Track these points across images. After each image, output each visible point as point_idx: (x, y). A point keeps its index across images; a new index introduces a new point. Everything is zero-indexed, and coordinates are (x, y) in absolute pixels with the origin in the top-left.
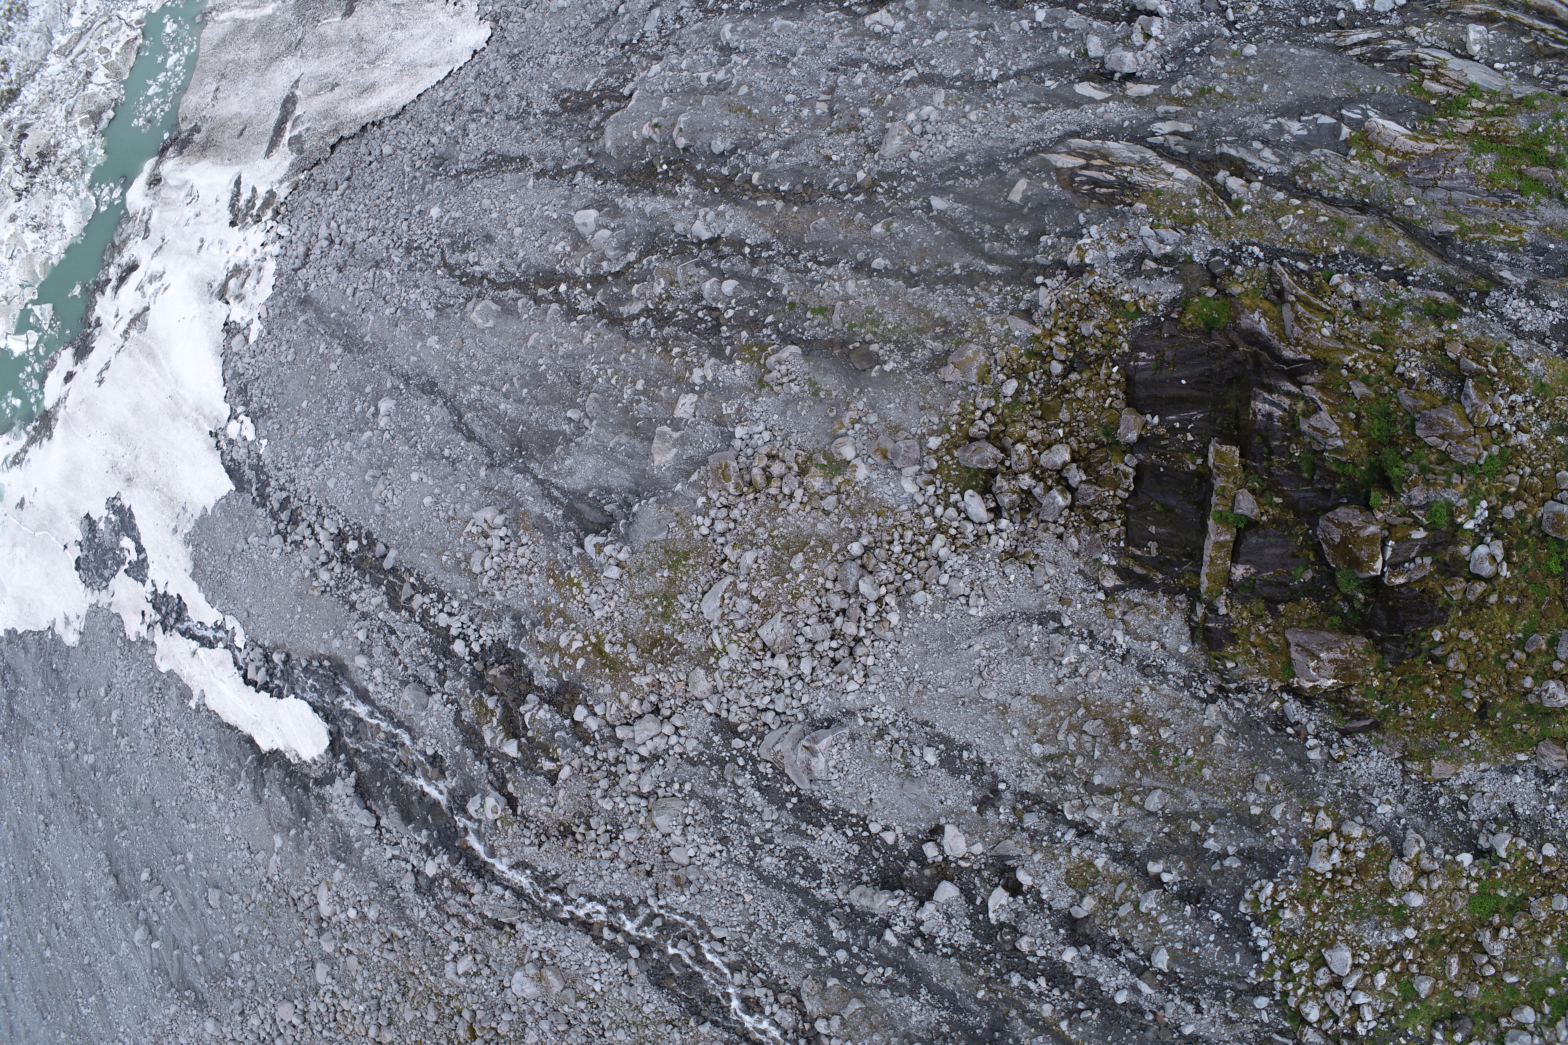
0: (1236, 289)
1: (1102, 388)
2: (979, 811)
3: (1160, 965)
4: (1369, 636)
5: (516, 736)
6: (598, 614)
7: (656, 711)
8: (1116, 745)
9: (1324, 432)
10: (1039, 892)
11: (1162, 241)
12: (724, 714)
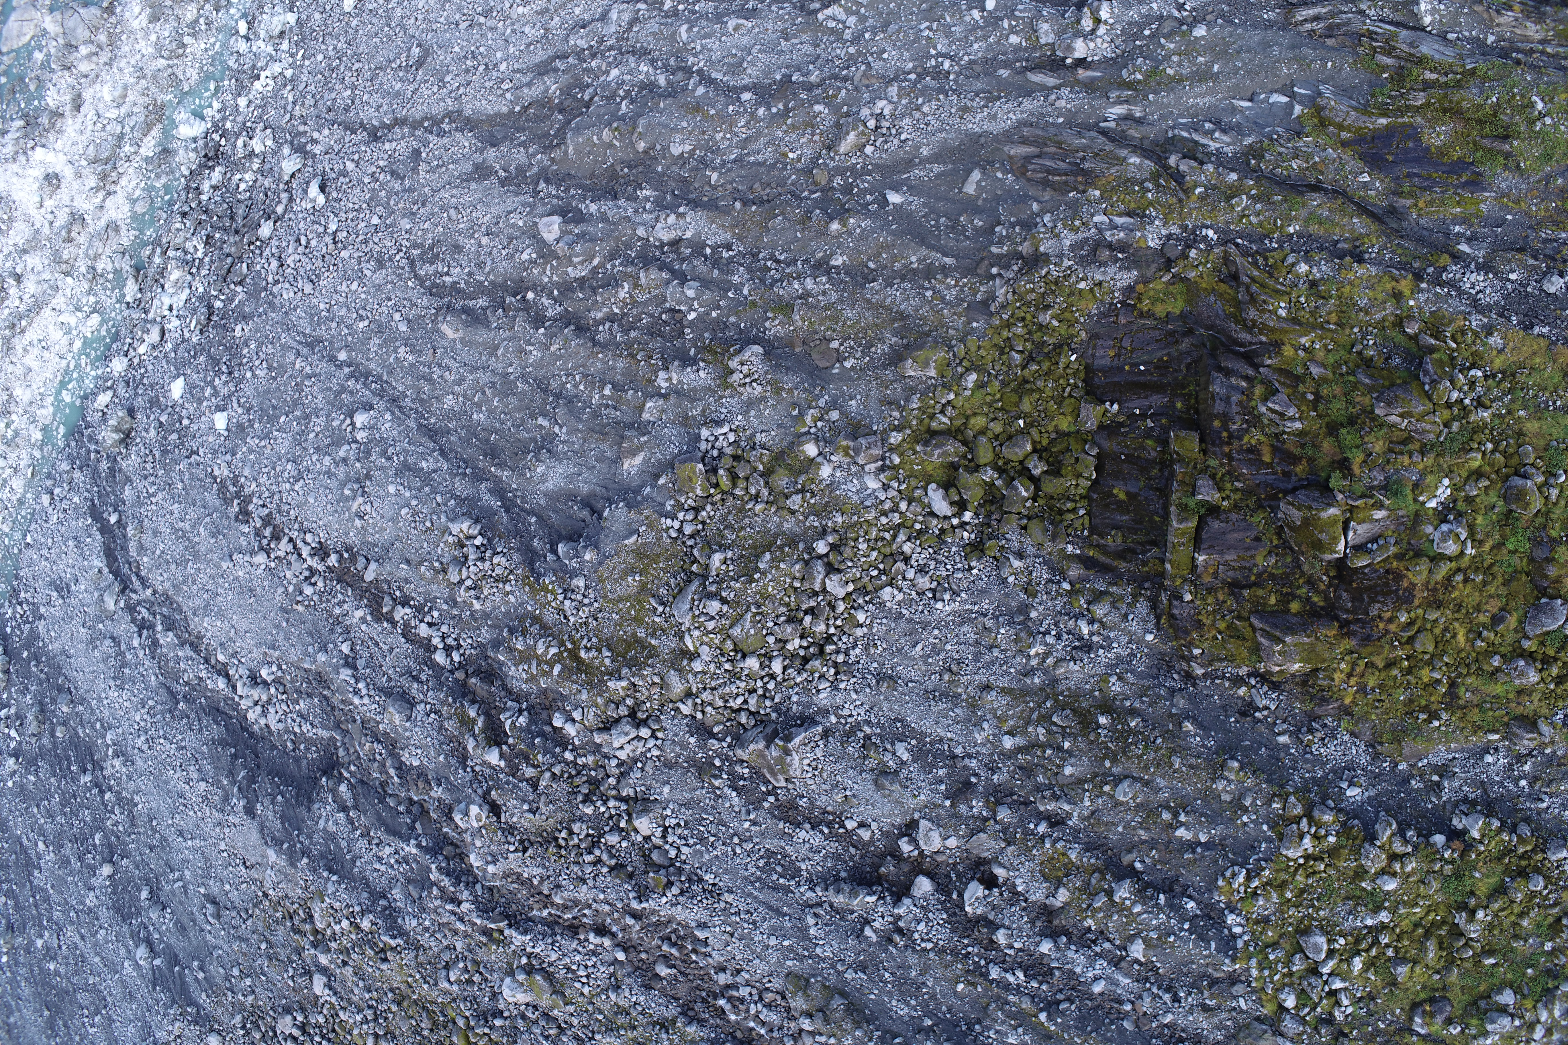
0: (1192, 273)
1: (1062, 377)
2: (954, 806)
3: (1136, 955)
4: (1336, 619)
5: (498, 744)
6: (573, 620)
7: (633, 714)
8: (1085, 735)
9: (1282, 415)
10: (1014, 886)
11: (1116, 228)
12: (699, 716)
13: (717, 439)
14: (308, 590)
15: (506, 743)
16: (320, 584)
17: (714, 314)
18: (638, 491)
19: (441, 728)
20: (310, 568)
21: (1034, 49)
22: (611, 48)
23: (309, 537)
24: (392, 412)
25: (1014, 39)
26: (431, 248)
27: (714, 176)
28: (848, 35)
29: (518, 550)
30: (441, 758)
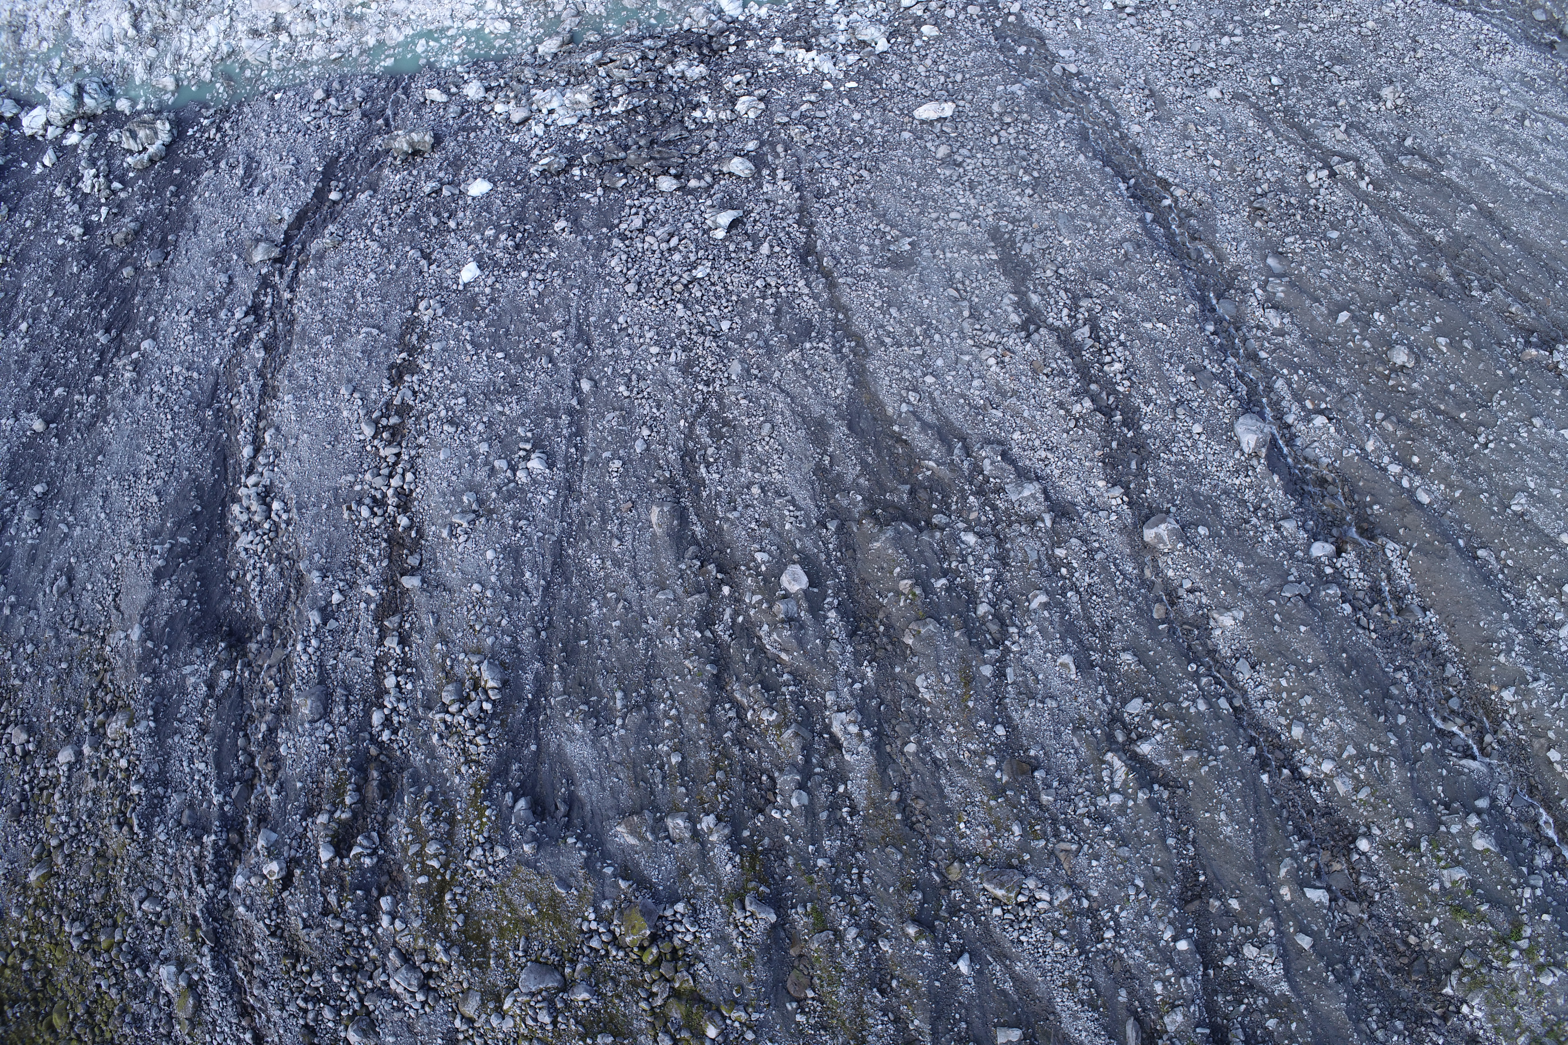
13: (680, 922)
14: (365, 512)
15: (342, 858)
16: (376, 521)
17: (787, 838)
18: (605, 856)
19: (322, 763)
20: (384, 495)
21: (1157, 1011)
22: (994, 508)
23: (409, 476)
24: (557, 496)
25: (1158, 987)
26: (726, 423)
27: (911, 748)
28: (1102, 802)
29: (500, 755)
30: (299, 785)
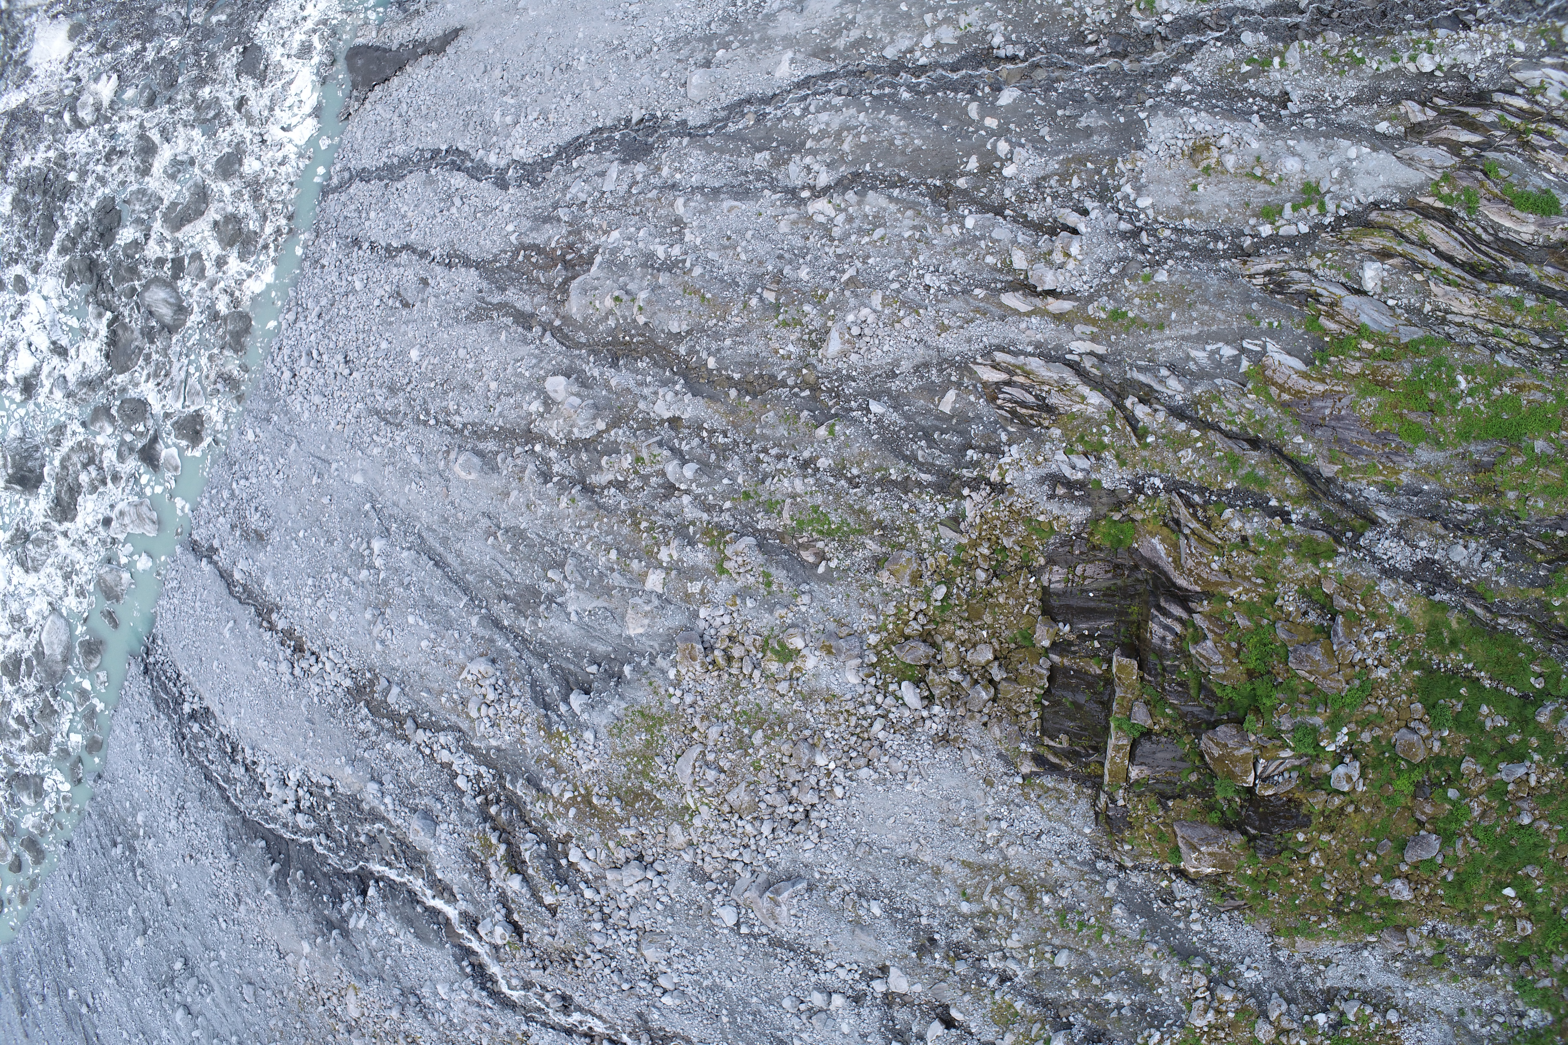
0: (1139, 516)
1: (1021, 597)
2: (919, 958)
4: (1244, 833)
5: (519, 872)
6: (585, 768)
7: (640, 858)
8: (1031, 910)
9: (1209, 659)
10: (969, 1027)
11: (1074, 468)
12: (699, 863)
